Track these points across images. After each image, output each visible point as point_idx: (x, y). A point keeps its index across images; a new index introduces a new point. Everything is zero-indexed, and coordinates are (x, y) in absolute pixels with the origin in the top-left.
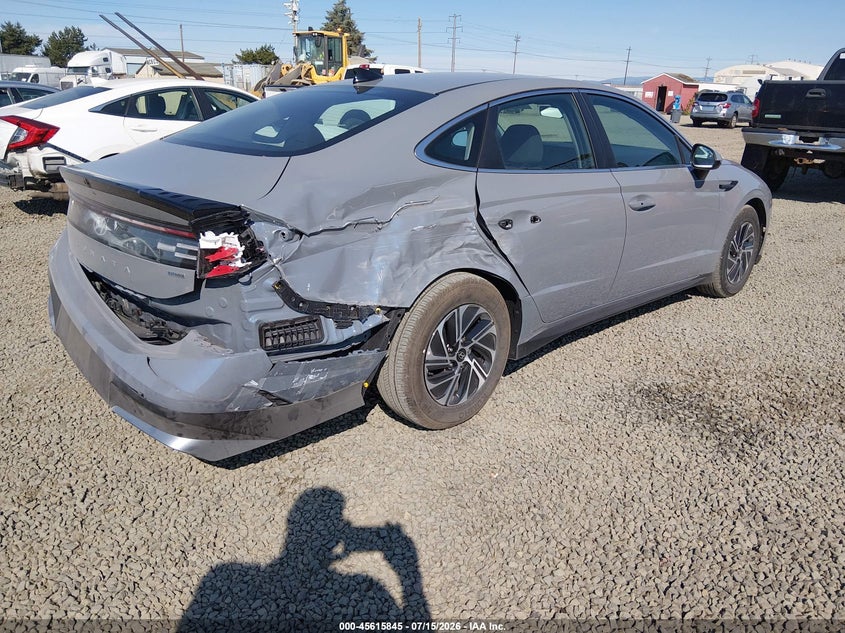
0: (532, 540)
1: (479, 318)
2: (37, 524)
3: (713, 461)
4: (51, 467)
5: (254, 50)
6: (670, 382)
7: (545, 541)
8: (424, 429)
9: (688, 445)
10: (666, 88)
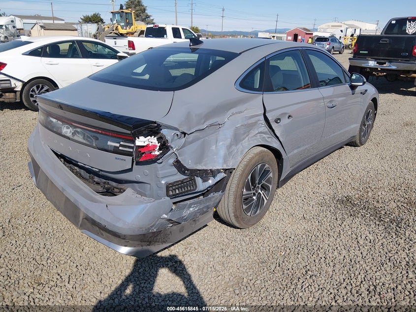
0: (314, 290)
1: (265, 170)
2: (47, 299)
3: (385, 237)
4: (44, 263)
5: (90, 16)
6: (350, 194)
7: (321, 290)
8: (238, 228)
9: (371, 229)
10: (297, 35)
